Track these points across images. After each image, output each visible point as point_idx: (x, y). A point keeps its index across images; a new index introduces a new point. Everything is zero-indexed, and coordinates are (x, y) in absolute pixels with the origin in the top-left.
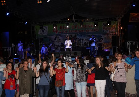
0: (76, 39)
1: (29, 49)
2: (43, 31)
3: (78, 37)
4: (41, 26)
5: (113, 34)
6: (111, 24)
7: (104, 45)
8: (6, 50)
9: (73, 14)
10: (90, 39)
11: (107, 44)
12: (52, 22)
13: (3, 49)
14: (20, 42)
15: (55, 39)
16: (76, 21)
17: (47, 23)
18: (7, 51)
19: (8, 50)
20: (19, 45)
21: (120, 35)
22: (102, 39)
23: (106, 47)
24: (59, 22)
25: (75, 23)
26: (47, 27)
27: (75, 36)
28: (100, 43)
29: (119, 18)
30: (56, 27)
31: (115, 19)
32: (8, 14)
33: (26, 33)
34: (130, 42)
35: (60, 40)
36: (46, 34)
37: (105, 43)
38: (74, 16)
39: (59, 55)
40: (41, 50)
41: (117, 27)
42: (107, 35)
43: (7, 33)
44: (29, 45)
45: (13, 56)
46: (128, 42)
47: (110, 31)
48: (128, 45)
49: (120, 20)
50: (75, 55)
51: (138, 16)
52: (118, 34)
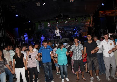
0: (64, 31)
1: (32, 39)
2: (41, 26)
3: (65, 29)
4: (40, 23)
5: (88, 26)
6: (87, 19)
7: (83, 34)
8: (17, 40)
9: (61, 14)
10: (74, 30)
11: (85, 33)
12: (46, 20)
13: (15, 40)
14: (26, 34)
15: (49, 31)
16: (63, 18)
17: (44, 21)
19: (18, 40)
20: (25, 36)
21: (93, 26)
22: (81, 30)
23: (84, 35)
24: (52, 20)
25: (62, 20)
26: (44, 23)
27: (63, 28)
28: (80, 32)
29: (91, 15)
30: (50, 23)
31: (89, 16)
32: (17, 16)
33: (30, 29)
34: (103, 30)
35: (52, 31)
36: (43, 28)
37: (83, 32)
39: (54, 42)
40: (40, 39)
41: (90, 21)
42: (84, 27)
43: (17, 29)
44: (32, 36)
45: (22, 44)
46: (101, 30)
47: (86, 24)
48: (101, 32)
49: (92, 16)
50: (65, 41)
51: (105, 13)
52: (91, 26)
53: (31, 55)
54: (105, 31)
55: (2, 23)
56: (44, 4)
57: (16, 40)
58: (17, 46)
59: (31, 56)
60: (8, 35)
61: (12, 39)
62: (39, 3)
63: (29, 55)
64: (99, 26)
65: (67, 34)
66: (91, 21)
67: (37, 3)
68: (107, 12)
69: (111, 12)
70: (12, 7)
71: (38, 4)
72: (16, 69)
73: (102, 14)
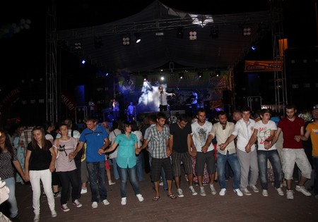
4: (127, 78)
5: (223, 88)
6: (221, 75)
8: (81, 109)
9: (170, 62)
11: (216, 101)
12: (141, 73)
13: (77, 109)
16: (174, 71)
17: (135, 74)
18: (82, 112)
19: (83, 109)
24: (151, 72)
25: (172, 73)
26: (134, 79)
31: (226, 68)
32: (84, 62)
33: (107, 89)
34: (252, 98)
36: (133, 89)
38: (171, 64)
41: (228, 79)
42: (216, 89)
43: (82, 87)
46: (249, 98)
47: (219, 84)
48: (249, 102)
49: (232, 69)
51: (256, 64)
52: (230, 88)
53: (64, 146)
54: (256, 100)
55: (55, 75)
56: (138, 41)
57: (79, 110)
58: (80, 121)
59: (65, 148)
60: (65, 99)
61: (71, 106)
62: (128, 39)
63: (60, 147)
64: (244, 89)
65: (181, 102)
66: (230, 79)
67: (124, 39)
68: (261, 63)
69: (269, 64)
70: (75, 46)
71: (126, 41)
72: (31, 172)
73: (251, 66)
